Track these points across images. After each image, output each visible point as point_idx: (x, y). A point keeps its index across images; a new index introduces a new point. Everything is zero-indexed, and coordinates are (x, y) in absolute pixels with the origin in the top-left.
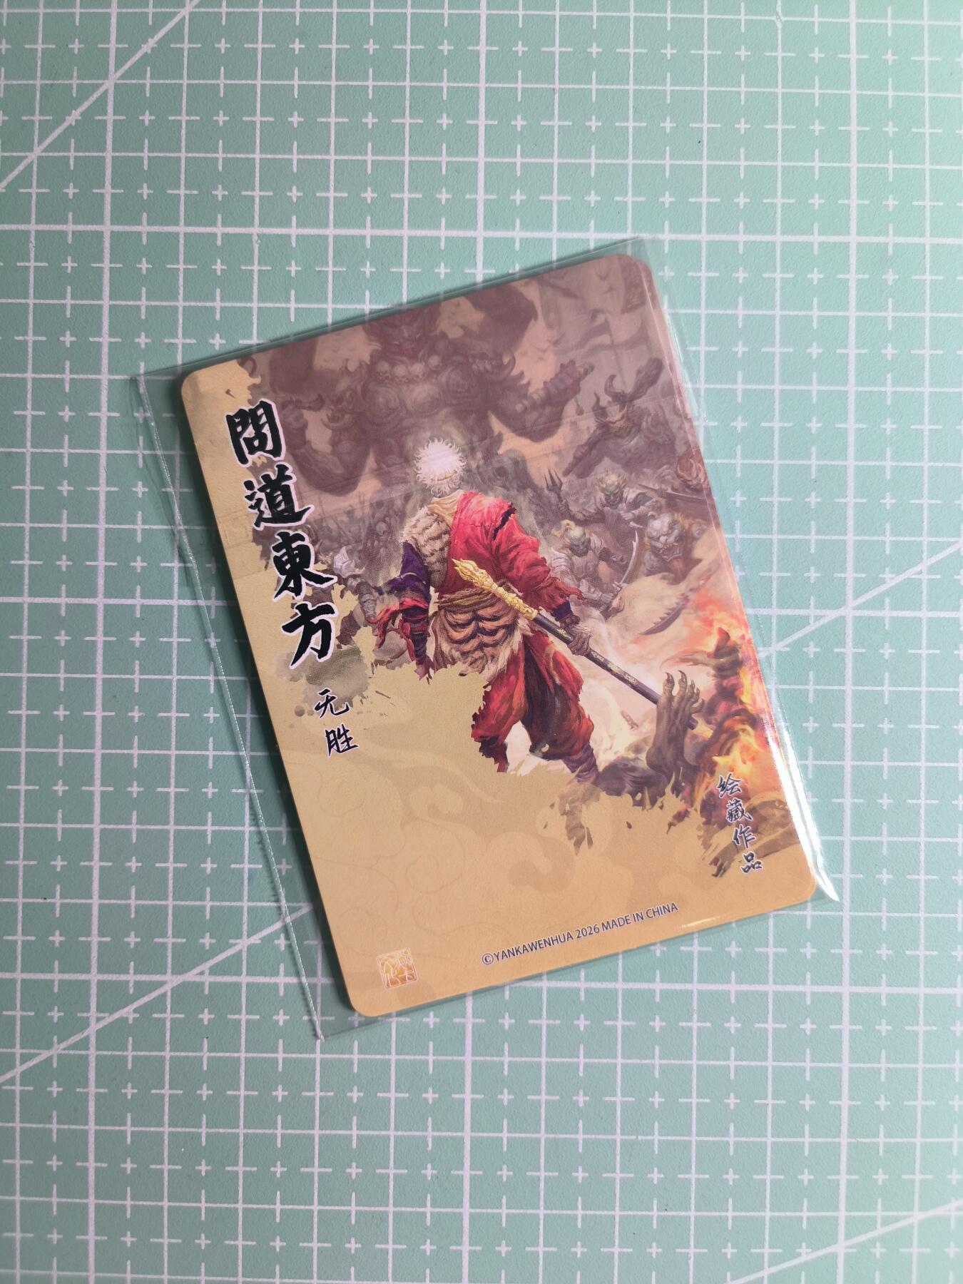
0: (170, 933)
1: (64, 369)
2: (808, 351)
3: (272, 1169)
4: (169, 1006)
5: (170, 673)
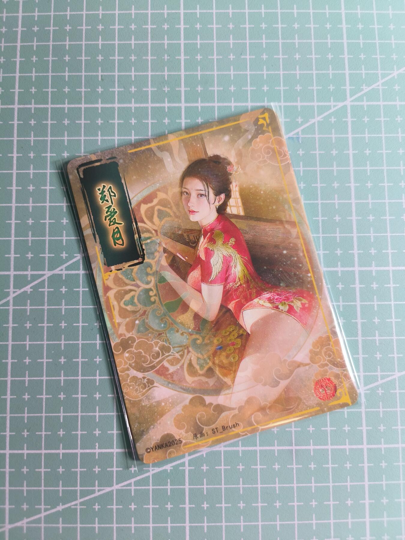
0: (47, 252)
1: (3, 12)
3: (95, 360)
4: (46, 285)
5: (47, 137)
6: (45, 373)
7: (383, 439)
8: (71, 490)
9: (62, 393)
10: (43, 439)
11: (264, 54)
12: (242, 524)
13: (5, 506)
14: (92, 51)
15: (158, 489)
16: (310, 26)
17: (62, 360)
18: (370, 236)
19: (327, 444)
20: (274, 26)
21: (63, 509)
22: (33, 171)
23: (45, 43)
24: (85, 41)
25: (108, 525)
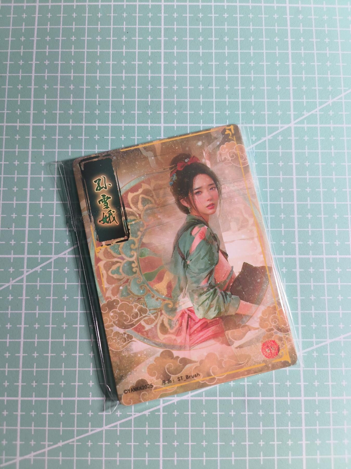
0: (54, 240)
1: (21, 48)
2: (275, 39)
4: (53, 266)
5: (55, 148)
6: (50, 336)
7: (317, 393)
8: (70, 430)
10: (48, 388)
11: (227, 86)
12: (205, 458)
13: (16, 442)
14: (92, 81)
15: (138, 430)
16: (263, 63)
17: (65, 326)
18: (309, 231)
19: (273, 396)
20: (234, 63)
21: (63, 445)
22: (43, 176)
23: (54, 75)
24: (86, 74)
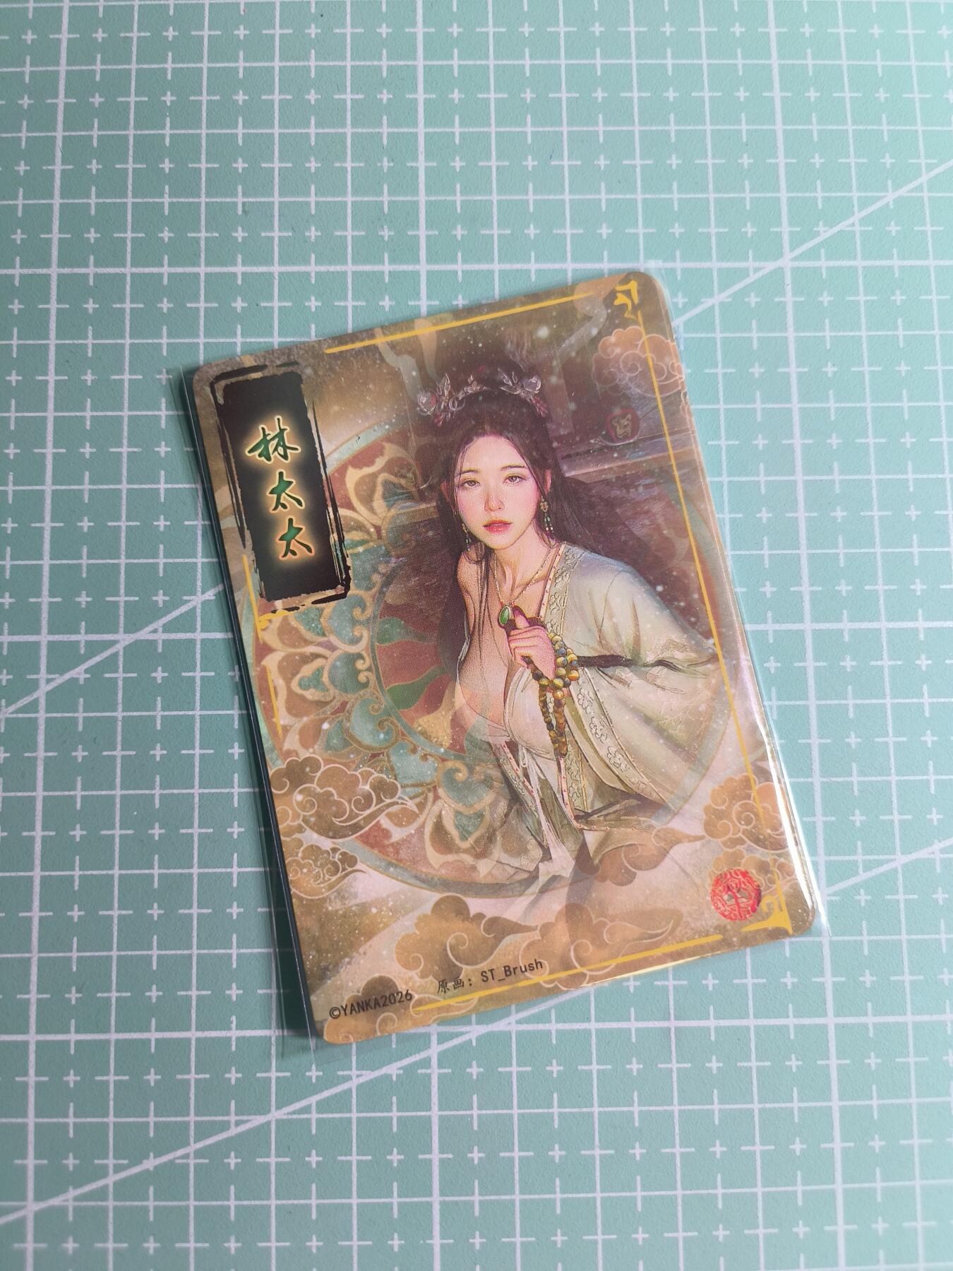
0: (122, 591)
1: (25, 63)
2: (732, 30)
3: (229, 830)
4: (121, 666)
5: (123, 337)
6: (117, 861)
7: (869, 1004)
8: (176, 1122)
9: (156, 905)
10: (113, 1007)
11: (602, 157)
12: (559, 1196)
13: (25, 1162)
14: (222, 149)
15: (370, 1118)
16: (701, 94)
17: (157, 832)
18: (838, 554)
19: (746, 1016)
20: (622, 95)
21: (156, 1167)
22: (91, 414)
23: (118, 133)
24: (207, 128)
25: (257, 1202)
